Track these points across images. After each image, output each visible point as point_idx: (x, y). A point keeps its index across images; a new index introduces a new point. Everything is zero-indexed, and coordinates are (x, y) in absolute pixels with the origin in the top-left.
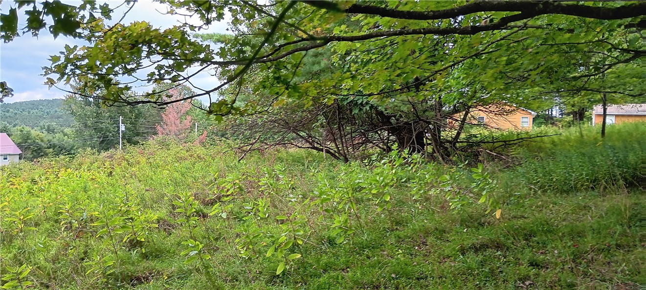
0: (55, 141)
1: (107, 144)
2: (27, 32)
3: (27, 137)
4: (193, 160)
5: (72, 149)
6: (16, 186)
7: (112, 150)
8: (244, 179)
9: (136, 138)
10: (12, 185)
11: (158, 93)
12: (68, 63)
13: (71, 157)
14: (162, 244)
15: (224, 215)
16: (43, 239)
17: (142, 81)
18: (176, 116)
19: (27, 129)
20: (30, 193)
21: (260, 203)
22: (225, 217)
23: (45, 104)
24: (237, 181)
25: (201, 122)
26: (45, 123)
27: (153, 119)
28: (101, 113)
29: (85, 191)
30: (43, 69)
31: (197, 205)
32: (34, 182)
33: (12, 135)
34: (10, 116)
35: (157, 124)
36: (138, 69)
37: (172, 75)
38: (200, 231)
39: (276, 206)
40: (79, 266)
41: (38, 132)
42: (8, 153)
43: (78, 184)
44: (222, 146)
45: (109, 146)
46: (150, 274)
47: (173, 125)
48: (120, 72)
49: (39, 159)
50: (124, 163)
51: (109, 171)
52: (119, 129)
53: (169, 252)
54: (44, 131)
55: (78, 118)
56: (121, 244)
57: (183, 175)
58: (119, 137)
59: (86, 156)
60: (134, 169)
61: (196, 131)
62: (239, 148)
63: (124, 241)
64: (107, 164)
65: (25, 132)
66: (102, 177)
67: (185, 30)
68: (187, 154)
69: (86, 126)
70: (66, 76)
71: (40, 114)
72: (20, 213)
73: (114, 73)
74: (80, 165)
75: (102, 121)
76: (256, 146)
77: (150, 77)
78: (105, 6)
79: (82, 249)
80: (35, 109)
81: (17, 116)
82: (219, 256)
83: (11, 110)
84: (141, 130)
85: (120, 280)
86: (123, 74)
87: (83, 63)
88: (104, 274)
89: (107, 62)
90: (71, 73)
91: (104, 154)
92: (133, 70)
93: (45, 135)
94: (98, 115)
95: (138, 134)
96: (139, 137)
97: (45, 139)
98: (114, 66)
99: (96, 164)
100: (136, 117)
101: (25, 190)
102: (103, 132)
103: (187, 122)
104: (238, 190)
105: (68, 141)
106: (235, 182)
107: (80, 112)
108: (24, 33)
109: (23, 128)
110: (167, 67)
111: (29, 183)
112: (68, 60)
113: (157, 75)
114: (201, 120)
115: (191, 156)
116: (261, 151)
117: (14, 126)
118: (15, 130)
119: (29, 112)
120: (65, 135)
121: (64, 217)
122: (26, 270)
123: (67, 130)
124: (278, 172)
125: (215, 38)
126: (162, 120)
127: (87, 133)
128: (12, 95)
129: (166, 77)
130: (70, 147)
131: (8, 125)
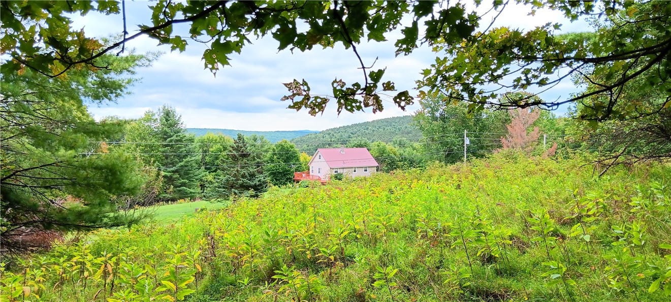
0: (406, 155)
1: (453, 157)
2: (424, 42)
3: (383, 151)
4: (544, 174)
5: (420, 162)
6: (376, 195)
7: (458, 163)
8: (608, 198)
9: (482, 152)
10: (373, 193)
11: (525, 99)
12: (438, 75)
13: (421, 170)
14: (517, 262)
15: (587, 238)
16: (403, 245)
17: (507, 87)
18: (522, 127)
19: (383, 144)
20: (388, 201)
21: (634, 227)
22: (588, 240)
23: (397, 120)
24: (601, 200)
25: (550, 133)
26: (397, 138)
27: (498, 132)
28: (446, 127)
29: (437, 202)
30: (416, 83)
31: (552, 225)
32: (391, 192)
33: (371, 149)
34: (369, 133)
35: (502, 137)
36: (505, 75)
37: (540, 79)
38: (558, 252)
39: (654, 233)
40: (436, 274)
41: (392, 147)
42: (368, 166)
43: (429, 195)
44: (577, 159)
45: (454, 159)
46: (506, 292)
47: (519, 137)
48: (486, 80)
49: (395, 171)
50: (471, 177)
51: (456, 184)
52: (464, 141)
53: (524, 271)
54: (396, 145)
55: (426, 132)
56: (475, 257)
57: (534, 190)
58: (464, 150)
59: (436, 168)
60: (481, 182)
61: (545, 143)
62: (599, 162)
63: (478, 255)
64: (455, 177)
65: (381, 147)
66: (451, 189)
67: (548, 30)
68: (537, 168)
69: (433, 140)
70: (436, 88)
71: (393, 131)
72: (383, 219)
73: (480, 82)
74: (430, 177)
75: (448, 135)
76: (621, 159)
77: (516, 83)
78: (473, 14)
79: (437, 259)
80: (389, 126)
81: (375, 133)
82: (583, 284)
83: (370, 128)
84: (486, 143)
85: (475, 294)
86: (490, 81)
87: (452, 74)
88: (460, 285)
89: (474, 71)
90: (440, 85)
91: (451, 167)
92: (500, 76)
93: (397, 150)
94: (444, 129)
95: (482, 148)
96: (484, 150)
97: (398, 153)
98: (481, 74)
99: (444, 177)
100: (480, 130)
101: (385, 199)
102: (448, 146)
103: (535, 133)
104: (602, 211)
105: (417, 155)
106: (598, 201)
107: (427, 127)
108: (422, 43)
109: (380, 143)
110: (534, 70)
111: (387, 193)
112: (439, 72)
113: (524, 80)
114: (549, 130)
115: (541, 170)
116: (628, 166)
117: (372, 142)
118: (374, 145)
119: (384, 129)
120: (414, 149)
121: (421, 225)
122: (391, 271)
123: (416, 145)
124: (655, 191)
125: (569, 38)
126: (507, 133)
127: (434, 147)
128: (413, 103)
129: (533, 81)
130: (418, 160)
131: (368, 141)
